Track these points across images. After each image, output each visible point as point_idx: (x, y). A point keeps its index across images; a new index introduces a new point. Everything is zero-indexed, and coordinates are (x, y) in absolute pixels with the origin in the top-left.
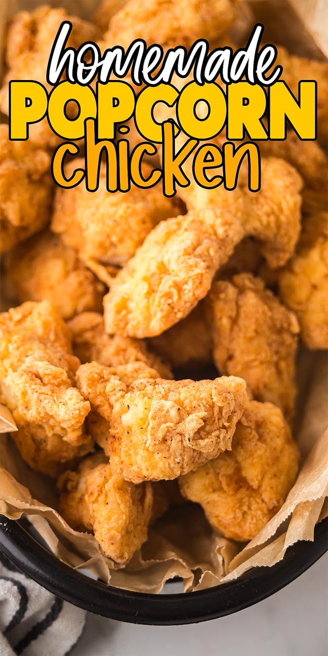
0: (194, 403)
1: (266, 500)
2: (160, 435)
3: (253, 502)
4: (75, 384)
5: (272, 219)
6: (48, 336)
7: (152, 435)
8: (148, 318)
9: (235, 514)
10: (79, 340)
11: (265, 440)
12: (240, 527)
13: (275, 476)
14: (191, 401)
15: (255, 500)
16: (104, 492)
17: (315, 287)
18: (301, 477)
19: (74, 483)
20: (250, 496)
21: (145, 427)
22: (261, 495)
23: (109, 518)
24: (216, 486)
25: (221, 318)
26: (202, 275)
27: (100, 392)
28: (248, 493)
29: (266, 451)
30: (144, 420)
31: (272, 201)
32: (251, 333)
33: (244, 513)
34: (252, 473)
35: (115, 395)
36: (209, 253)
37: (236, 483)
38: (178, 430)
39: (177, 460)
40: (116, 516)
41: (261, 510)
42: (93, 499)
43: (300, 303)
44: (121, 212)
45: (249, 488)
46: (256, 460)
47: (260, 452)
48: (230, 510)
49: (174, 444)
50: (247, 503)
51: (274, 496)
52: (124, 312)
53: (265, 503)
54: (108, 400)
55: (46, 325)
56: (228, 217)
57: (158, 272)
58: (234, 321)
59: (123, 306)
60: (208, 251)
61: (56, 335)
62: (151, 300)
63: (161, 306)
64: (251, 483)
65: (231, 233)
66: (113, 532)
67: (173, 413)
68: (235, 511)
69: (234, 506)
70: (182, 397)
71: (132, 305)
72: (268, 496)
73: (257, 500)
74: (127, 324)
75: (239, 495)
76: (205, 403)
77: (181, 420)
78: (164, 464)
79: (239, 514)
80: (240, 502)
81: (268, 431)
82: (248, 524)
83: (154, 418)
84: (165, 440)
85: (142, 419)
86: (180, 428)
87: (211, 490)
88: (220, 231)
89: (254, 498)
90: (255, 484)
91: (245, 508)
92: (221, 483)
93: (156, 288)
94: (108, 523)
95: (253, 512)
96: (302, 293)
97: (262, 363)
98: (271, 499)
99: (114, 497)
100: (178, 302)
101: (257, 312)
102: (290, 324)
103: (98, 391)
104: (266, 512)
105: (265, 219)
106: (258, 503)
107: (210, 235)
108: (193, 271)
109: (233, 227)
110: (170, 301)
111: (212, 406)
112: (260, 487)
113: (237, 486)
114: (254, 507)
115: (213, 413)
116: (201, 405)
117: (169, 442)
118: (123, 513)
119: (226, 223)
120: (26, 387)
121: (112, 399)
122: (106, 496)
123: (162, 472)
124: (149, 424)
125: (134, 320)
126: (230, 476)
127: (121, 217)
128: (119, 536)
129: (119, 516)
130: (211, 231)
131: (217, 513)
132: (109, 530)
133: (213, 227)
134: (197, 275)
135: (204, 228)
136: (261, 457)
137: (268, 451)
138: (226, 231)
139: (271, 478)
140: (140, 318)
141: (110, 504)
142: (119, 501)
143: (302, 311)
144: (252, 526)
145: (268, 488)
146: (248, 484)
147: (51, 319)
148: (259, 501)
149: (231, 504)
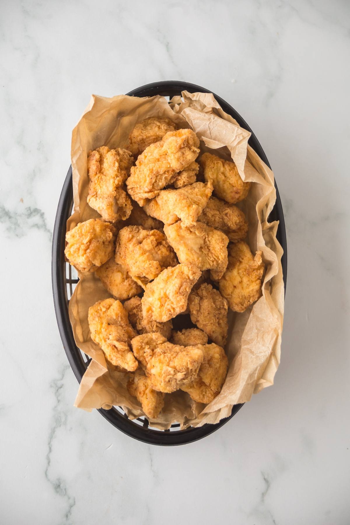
0: (181, 368)
1: (213, 390)
2: (167, 380)
3: (207, 391)
4: (131, 349)
5: (215, 263)
6: (118, 319)
7: (164, 380)
8: (161, 316)
9: (200, 396)
10: (131, 313)
11: (212, 366)
12: (202, 400)
13: (216, 379)
14: (179, 367)
15: (208, 390)
16: (145, 393)
17: (235, 287)
18: (228, 379)
19: (132, 379)
20: (206, 388)
21: (161, 375)
22: (211, 387)
23: (148, 405)
24: (192, 385)
25: (193, 311)
26: (183, 305)
27: (142, 355)
28: (205, 387)
29: (212, 371)
30: (160, 373)
31: (215, 255)
32: (206, 314)
33: (204, 395)
34: (207, 381)
35: (148, 358)
36: (186, 290)
37: (200, 384)
38: (174, 378)
39: (175, 387)
40: (151, 404)
41: (211, 394)
42: (141, 396)
43: (229, 295)
44: (146, 266)
45: (206, 385)
46: (208, 376)
47: (210, 372)
48: (198, 395)
49: (173, 383)
50: (205, 391)
51: (216, 388)
52: (150, 312)
53: (212, 391)
54: (145, 359)
55: (117, 315)
56: (194, 270)
57: (164, 297)
58: (198, 311)
59: (150, 309)
60: (186, 289)
61: (121, 318)
62: (162, 309)
63: (166, 314)
64: (206, 384)
65: (196, 278)
66: (150, 410)
67: (172, 372)
68: (200, 395)
69: (199, 393)
70: (176, 364)
71: (154, 309)
72: (214, 388)
73: (209, 389)
74: (152, 316)
75: (201, 389)
76: (185, 367)
77: (175, 374)
78: (169, 388)
79: (202, 396)
80: (202, 391)
81: (213, 362)
82: (205, 399)
83: (164, 373)
84: (169, 381)
85: (159, 373)
86: (175, 377)
87: (190, 387)
88: (191, 277)
89: (208, 389)
90: (208, 384)
91: (204, 393)
92: (194, 385)
93: (164, 304)
94: (148, 407)
95: (207, 395)
96: (230, 290)
97: (211, 324)
98: (214, 389)
99: (150, 395)
100: (173, 312)
101: (209, 307)
102: (224, 306)
103: (141, 355)
104: (213, 394)
105: (211, 264)
106: (209, 391)
107: (186, 279)
108: (179, 303)
109: (196, 274)
110: (170, 313)
111: (188, 368)
112: (210, 385)
113: (200, 385)
114: (208, 392)
115: (188, 371)
116: (183, 369)
117: (171, 382)
118: (153, 402)
119: (194, 273)
120: (111, 354)
121: (147, 360)
122: (146, 395)
123: (169, 391)
124: (162, 375)
125: (155, 316)
126: (197, 382)
127: (147, 267)
128: (152, 411)
129: (152, 403)
130: (187, 277)
131: (193, 395)
132: (148, 409)
133: (188, 275)
134: (181, 305)
135: (184, 276)
136: (210, 374)
137: (213, 371)
138: (193, 277)
139: (215, 381)
140: (157, 315)
141: (148, 398)
142: (152, 398)
143: (230, 298)
144: (207, 400)
145: (214, 385)
146: (205, 384)
147: (119, 312)
148: (210, 390)
149: (198, 393)
